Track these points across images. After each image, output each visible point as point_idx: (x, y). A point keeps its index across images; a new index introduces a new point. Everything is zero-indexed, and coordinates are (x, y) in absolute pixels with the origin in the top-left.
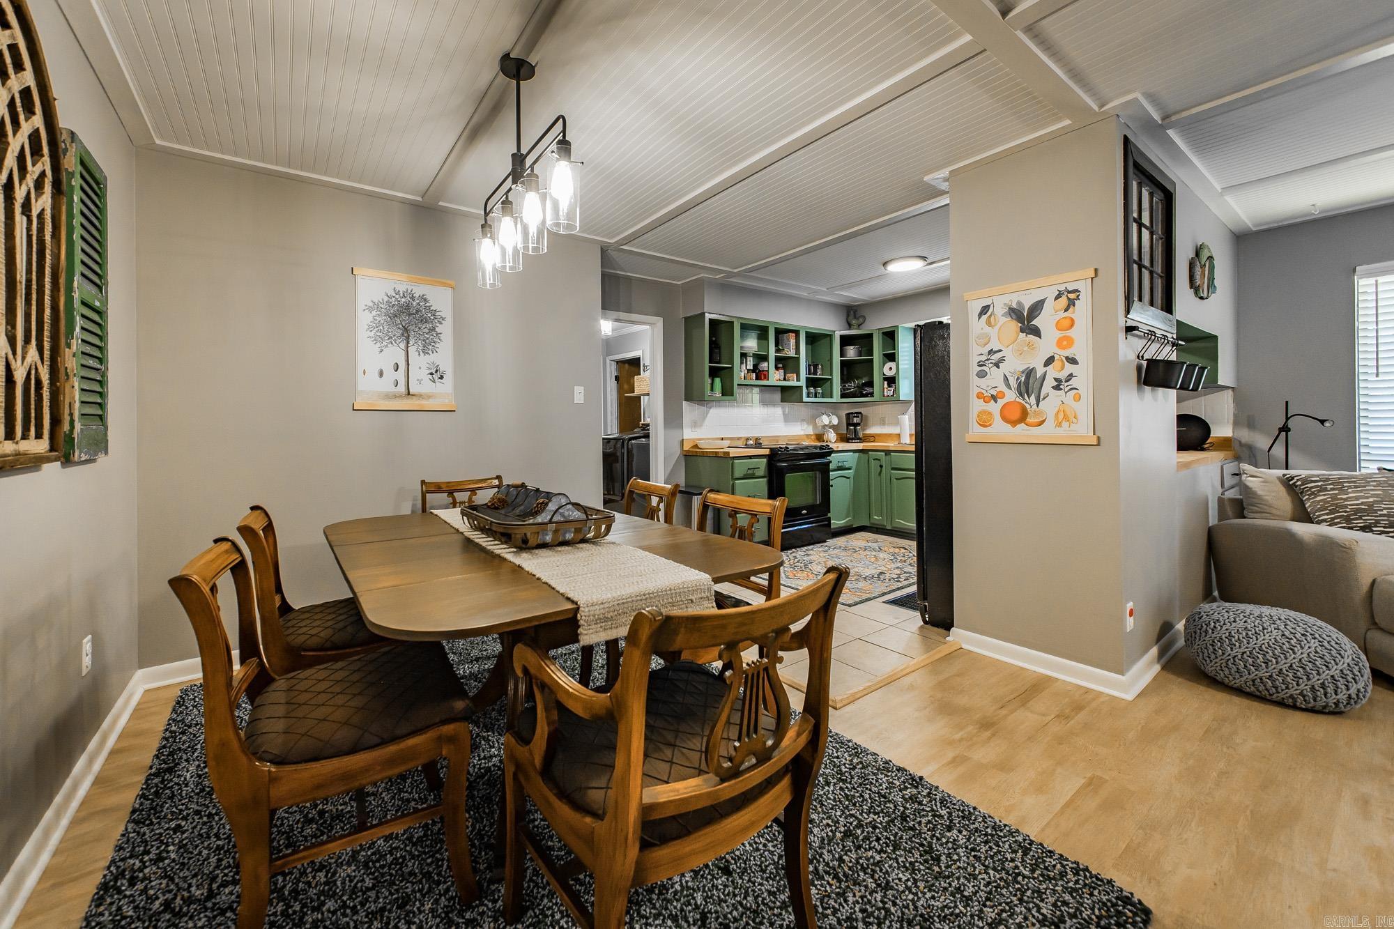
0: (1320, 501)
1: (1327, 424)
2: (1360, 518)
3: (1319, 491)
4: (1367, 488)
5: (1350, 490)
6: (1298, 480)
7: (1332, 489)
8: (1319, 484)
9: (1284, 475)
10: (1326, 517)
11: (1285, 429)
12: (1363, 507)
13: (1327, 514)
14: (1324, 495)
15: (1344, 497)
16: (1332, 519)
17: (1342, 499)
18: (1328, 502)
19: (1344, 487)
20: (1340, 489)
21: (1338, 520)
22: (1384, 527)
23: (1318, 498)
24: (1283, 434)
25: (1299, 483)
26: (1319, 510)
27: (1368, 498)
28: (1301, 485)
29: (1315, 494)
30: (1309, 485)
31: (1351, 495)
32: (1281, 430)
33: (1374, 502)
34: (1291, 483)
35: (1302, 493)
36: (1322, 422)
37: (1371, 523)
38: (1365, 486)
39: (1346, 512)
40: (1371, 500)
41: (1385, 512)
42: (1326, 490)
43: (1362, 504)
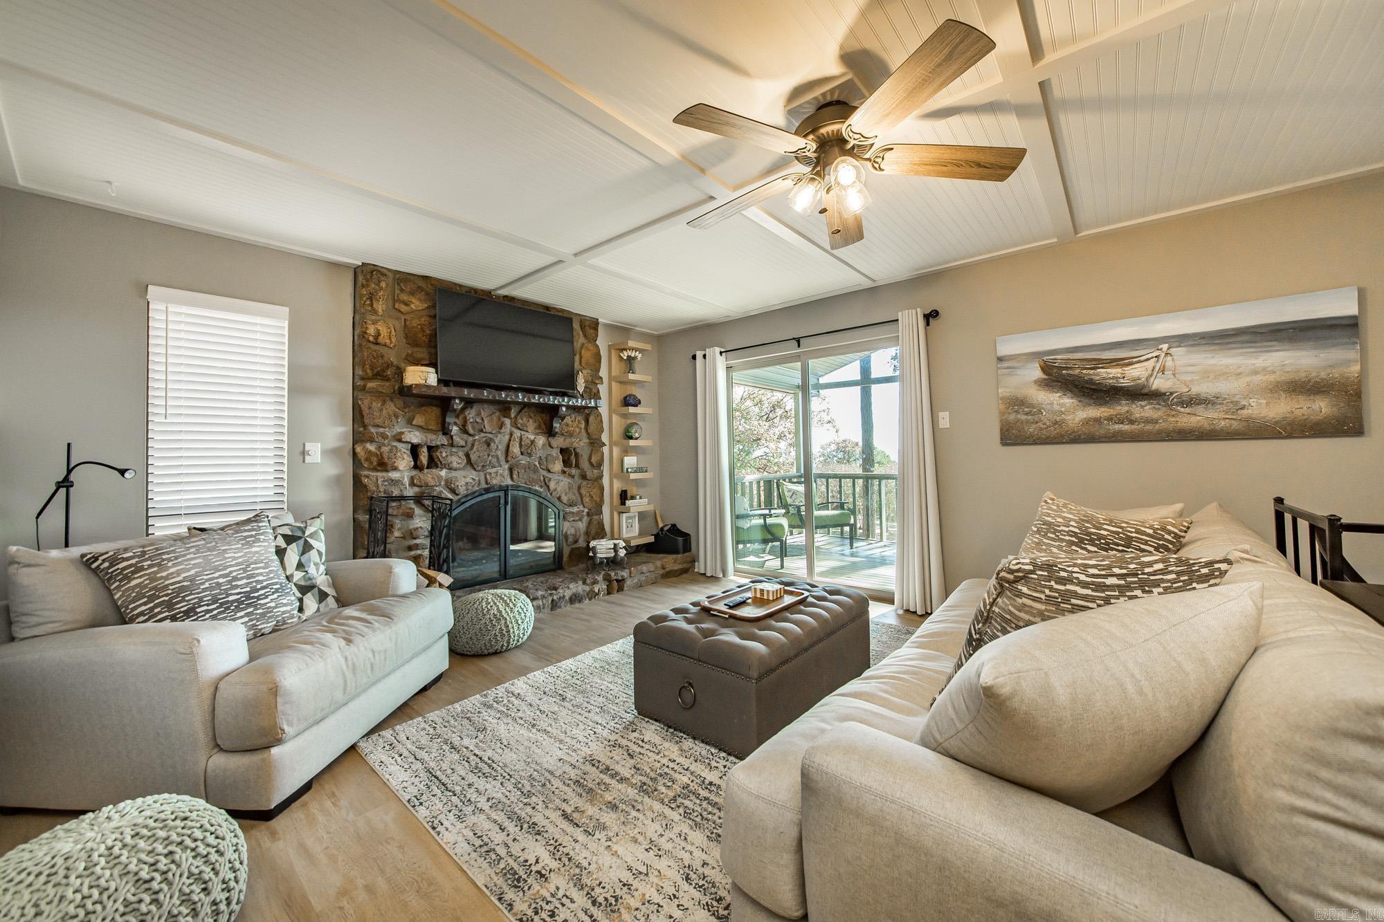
0: (136, 586)
1: (127, 475)
2: (183, 600)
3: (133, 573)
4: (188, 556)
5: (170, 564)
6: (104, 561)
7: (150, 566)
8: (133, 561)
9: (83, 556)
10: (143, 608)
11: (66, 483)
12: (185, 584)
13: (145, 604)
14: (140, 577)
15: (164, 574)
16: (152, 609)
17: (162, 578)
18: (146, 586)
19: (164, 560)
20: (159, 565)
21: (159, 609)
22: (208, 605)
23: (133, 583)
24: (63, 491)
25: (106, 564)
26: (134, 601)
27: (189, 570)
28: (109, 568)
29: (128, 578)
30: (120, 566)
31: (172, 570)
32: (59, 485)
33: (197, 574)
34: (94, 566)
35: (109, 580)
36: (122, 472)
37: (194, 604)
38: (185, 555)
39: (166, 595)
40: (193, 572)
41: (207, 585)
42: (142, 569)
43: (184, 579)
